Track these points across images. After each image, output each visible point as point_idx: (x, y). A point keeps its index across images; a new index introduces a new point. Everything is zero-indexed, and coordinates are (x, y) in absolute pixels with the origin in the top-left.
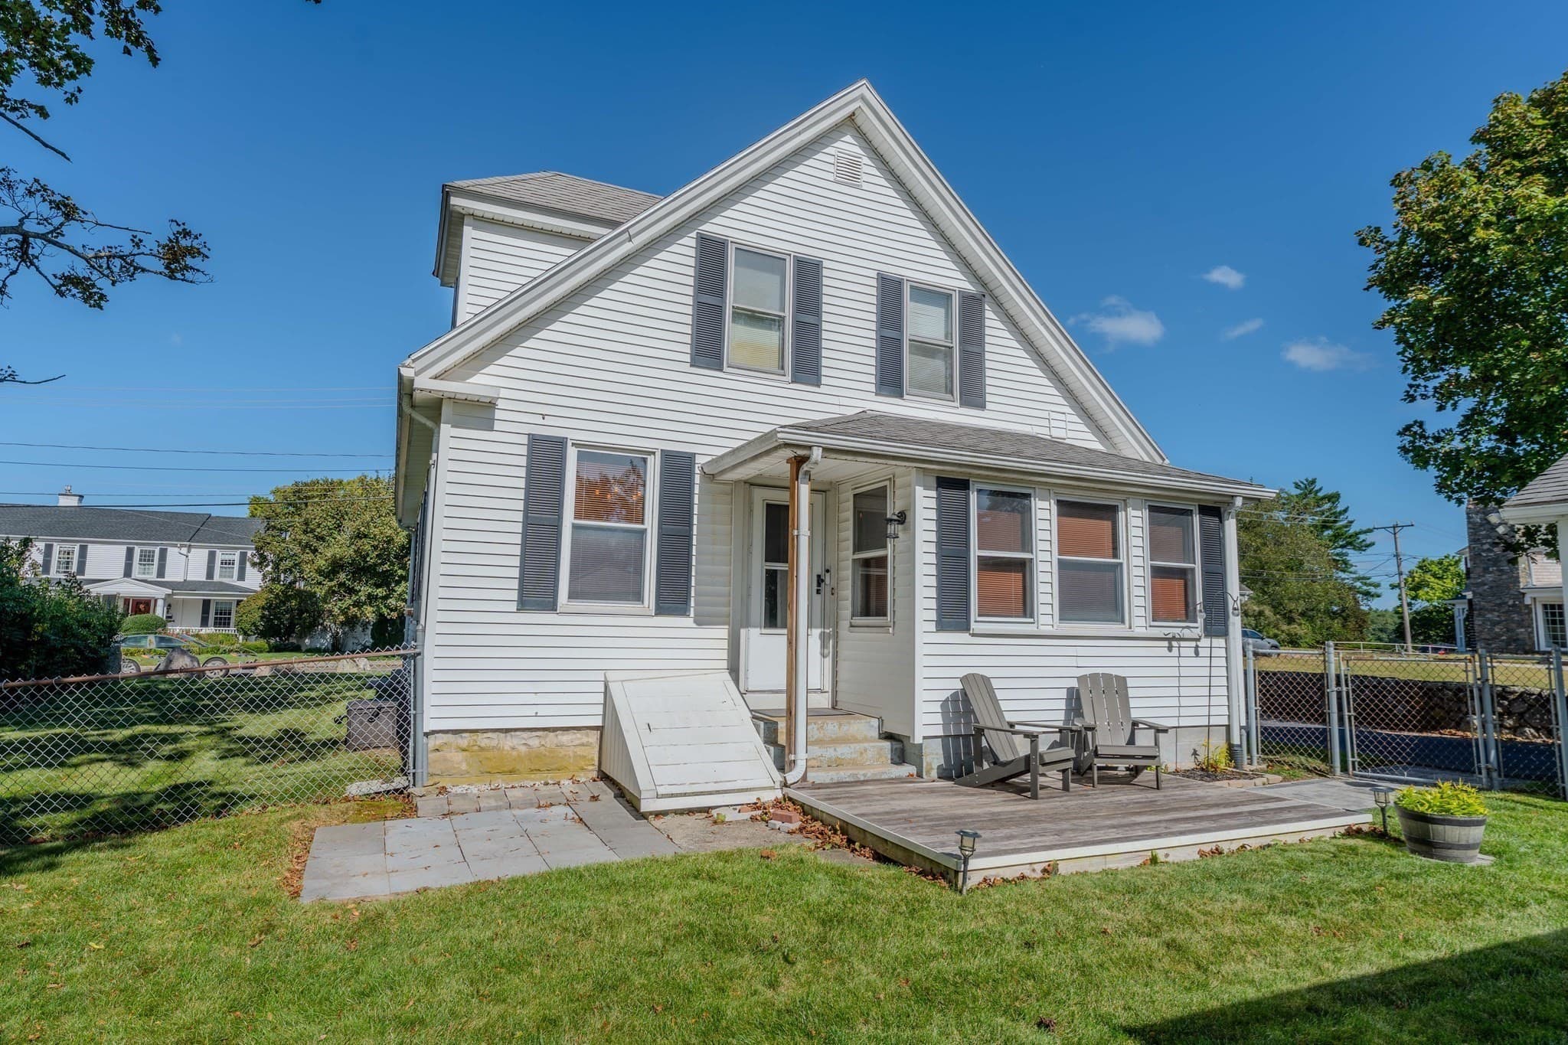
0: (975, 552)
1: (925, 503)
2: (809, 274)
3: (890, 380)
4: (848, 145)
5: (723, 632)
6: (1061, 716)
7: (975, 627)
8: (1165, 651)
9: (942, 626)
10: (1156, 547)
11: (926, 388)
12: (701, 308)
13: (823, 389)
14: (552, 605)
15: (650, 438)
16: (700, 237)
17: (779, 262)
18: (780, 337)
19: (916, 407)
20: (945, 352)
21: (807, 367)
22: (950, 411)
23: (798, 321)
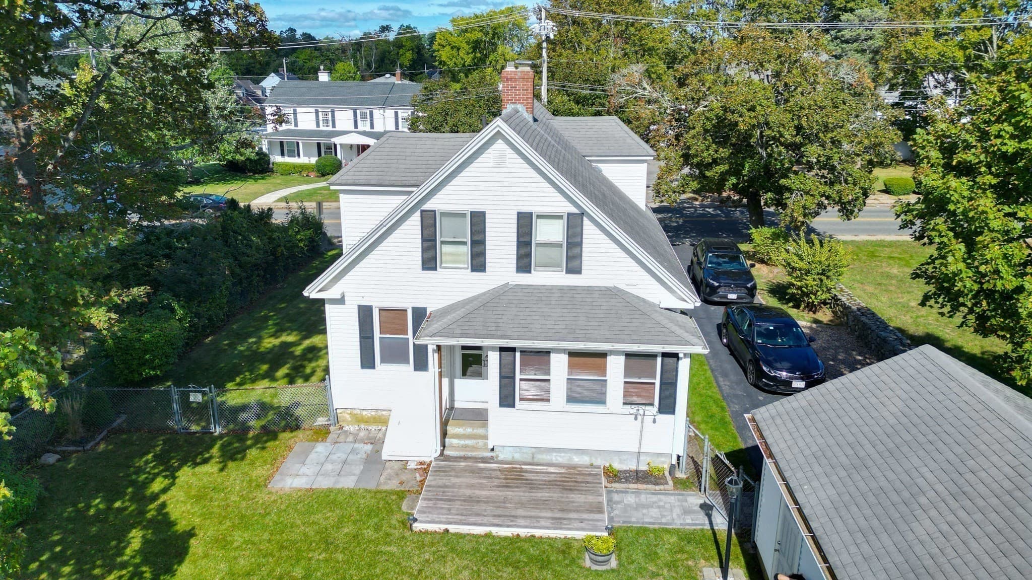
0: (518, 376)
1: (494, 358)
2: (478, 220)
3: (524, 264)
4: (500, 145)
7: (518, 407)
9: (502, 404)
10: (628, 373)
11: (545, 264)
12: (425, 240)
13: (487, 273)
14: (373, 367)
15: (407, 302)
16: (422, 211)
17: (463, 215)
18: (466, 250)
19: (539, 278)
20: (560, 246)
21: (478, 263)
22: (558, 278)
23: (473, 242)
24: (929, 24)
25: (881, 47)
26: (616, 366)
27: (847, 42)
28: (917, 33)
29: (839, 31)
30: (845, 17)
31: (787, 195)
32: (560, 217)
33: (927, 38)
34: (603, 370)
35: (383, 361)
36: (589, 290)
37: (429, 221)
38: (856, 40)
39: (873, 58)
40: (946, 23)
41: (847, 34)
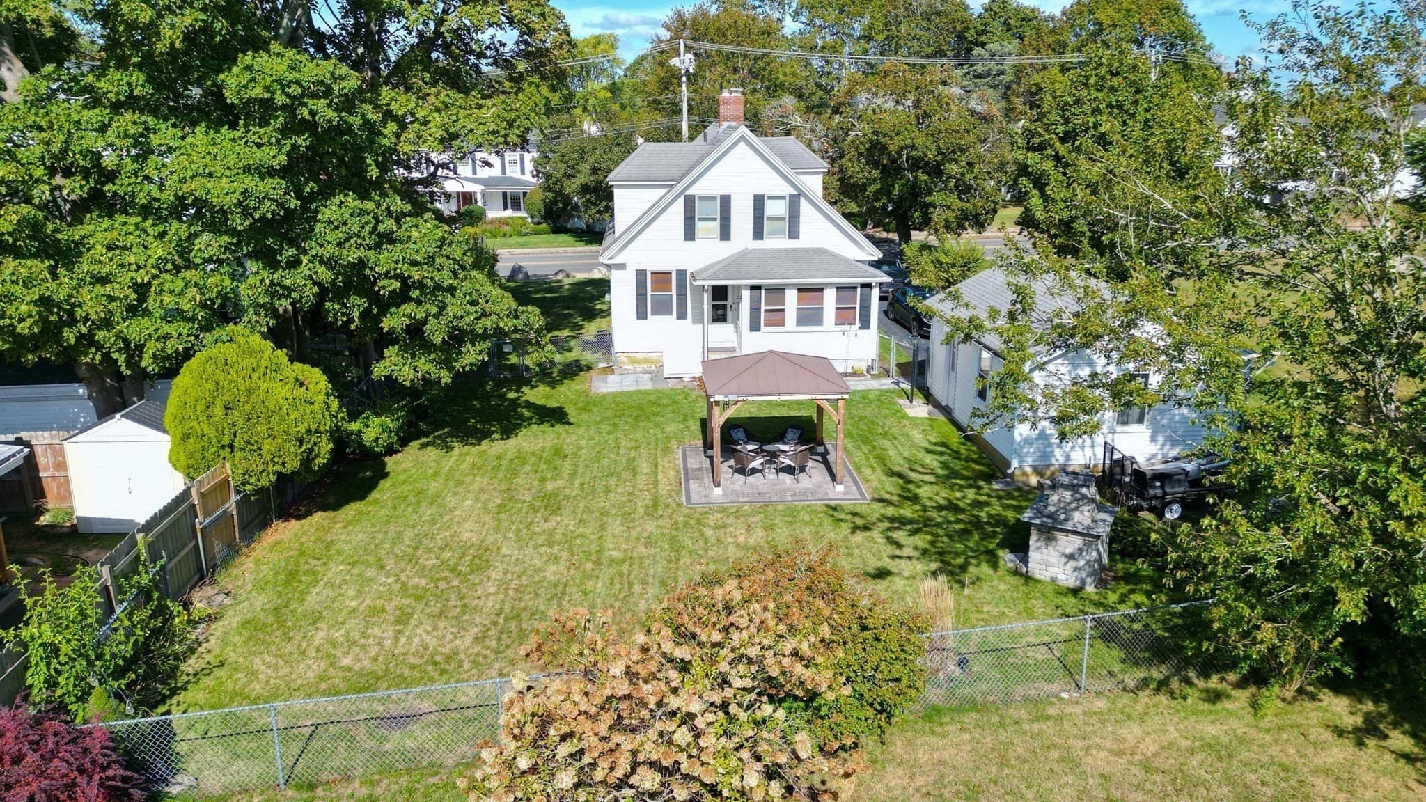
0: (763, 308)
1: (746, 294)
2: (726, 201)
3: (758, 233)
4: (742, 147)
7: (762, 330)
8: (841, 336)
9: (751, 330)
10: (838, 301)
11: (774, 233)
12: (686, 218)
13: (732, 243)
14: (646, 319)
15: (671, 266)
16: (686, 196)
17: (714, 198)
18: (716, 225)
19: (769, 243)
20: (783, 219)
21: (725, 234)
22: (784, 243)
23: (722, 218)
24: (1055, 60)
25: (1012, 82)
26: (830, 296)
27: (980, 76)
28: (1045, 68)
29: (972, 65)
30: (977, 51)
31: (931, 209)
32: (783, 198)
33: (1054, 72)
34: (821, 301)
35: (654, 313)
36: (806, 250)
37: (690, 202)
38: (988, 74)
39: (1005, 93)
40: (1071, 58)
41: (979, 69)
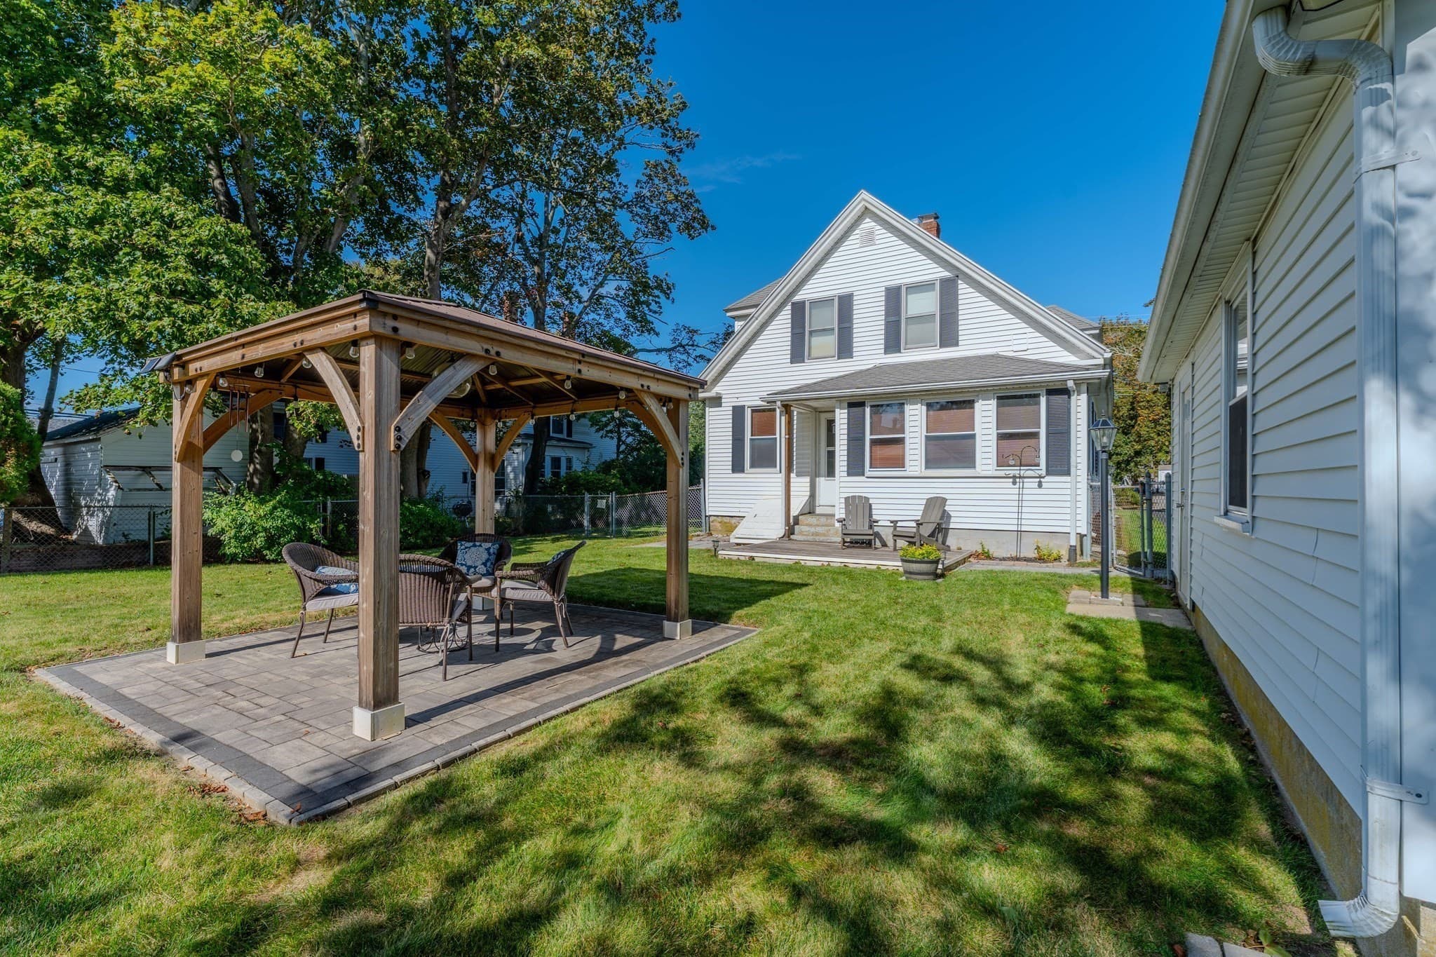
0: (868, 437)
1: (841, 417)
2: (846, 304)
3: (893, 343)
4: (868, 224)
5: (807, 479)
6: (920, 513)
7: (868, 473)
8: (1011, 485)
9: (850, 473)
10: (1002, 421)
11: (922, 343)
13: (854, 359)
14: (742, 471)
16: (793, 304)
17: (831, 301)
18: (833, 338)
19: (910, 355)
20: (931, 317)
21: (845, 349)
22: (933, 353)
23: (840, 328)
26: (986, 413)
32: (931, 285)
34: (970, 422)
35: (752, 466)
36: (966, 359)
37: (799, 310)
